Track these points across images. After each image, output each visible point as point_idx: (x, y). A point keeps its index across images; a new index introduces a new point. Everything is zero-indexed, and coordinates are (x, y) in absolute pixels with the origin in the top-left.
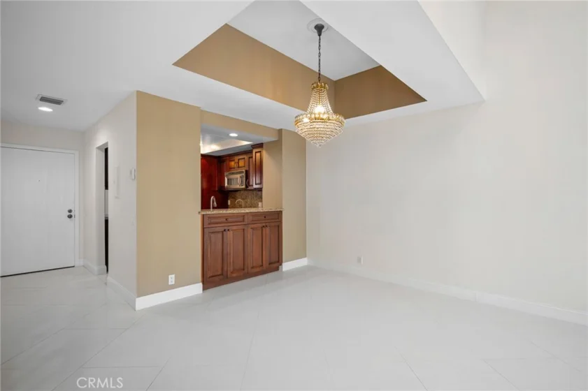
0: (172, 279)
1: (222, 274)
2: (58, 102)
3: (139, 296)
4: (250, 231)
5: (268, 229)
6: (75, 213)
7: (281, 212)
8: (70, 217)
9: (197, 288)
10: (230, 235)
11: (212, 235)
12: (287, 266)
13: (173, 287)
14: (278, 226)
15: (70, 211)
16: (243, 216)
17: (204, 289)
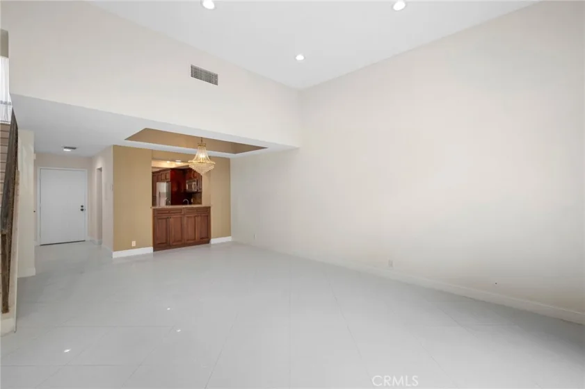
0: (134, 244)
1: (166, 243)
2: (74, 148)
3: (115, 251)
4: (185, 219)
5: (199, 218)
6: (86, 207)
7: (210, 207)
8: (82, 210)
9: (150, 250)
10: (172, 220)
11: (160, 221)
12: (213, 241)
13: (134, 248)
14: (207, 216)
15: (82, 206)
16: (181, 209)
17: (154, 250)
